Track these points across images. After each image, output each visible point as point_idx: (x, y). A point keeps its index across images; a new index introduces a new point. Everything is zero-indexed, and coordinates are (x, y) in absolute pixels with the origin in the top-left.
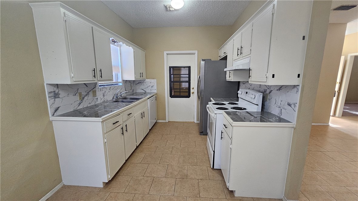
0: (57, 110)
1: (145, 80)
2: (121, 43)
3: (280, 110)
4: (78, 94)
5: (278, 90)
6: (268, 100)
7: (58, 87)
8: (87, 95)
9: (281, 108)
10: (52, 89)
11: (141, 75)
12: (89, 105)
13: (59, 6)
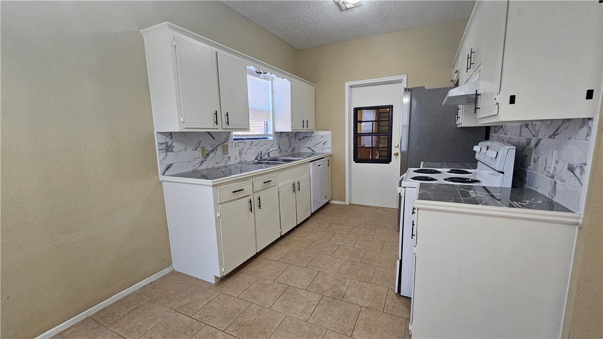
0: (168, 168)
1: (314, 132)
2: (273, 75)
3: (553, 183)
4: (199, 149)
5: (552, 136)
6: (532, 161)
7: (172, 138)
8: (213, 151)
9: (556, 178)
10: (163, 139)
11: (305, 123)
12: (216, 166)
13: (168, 27)
